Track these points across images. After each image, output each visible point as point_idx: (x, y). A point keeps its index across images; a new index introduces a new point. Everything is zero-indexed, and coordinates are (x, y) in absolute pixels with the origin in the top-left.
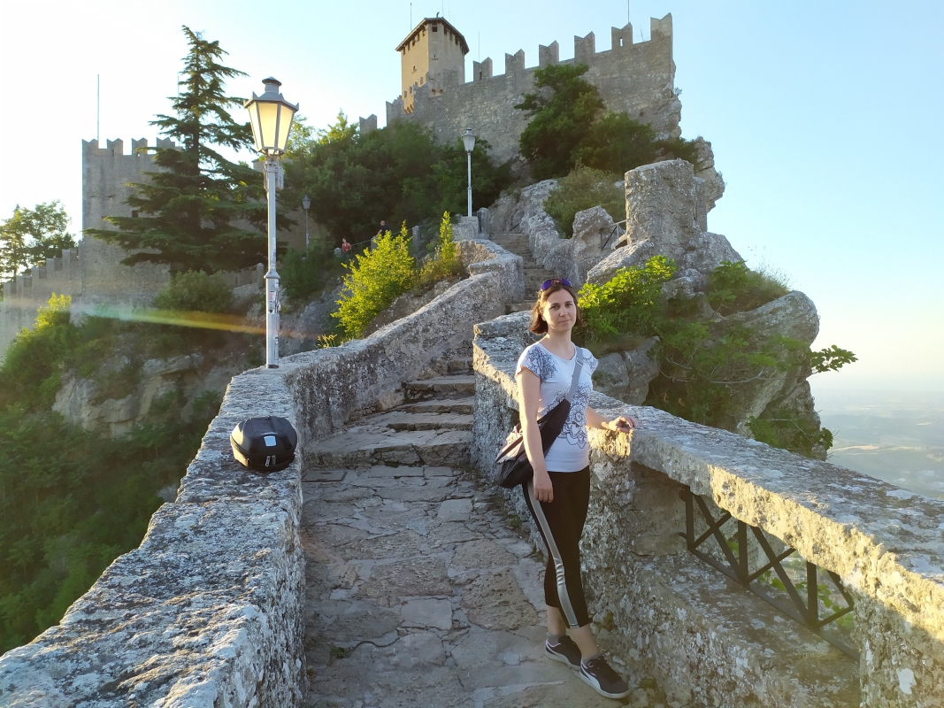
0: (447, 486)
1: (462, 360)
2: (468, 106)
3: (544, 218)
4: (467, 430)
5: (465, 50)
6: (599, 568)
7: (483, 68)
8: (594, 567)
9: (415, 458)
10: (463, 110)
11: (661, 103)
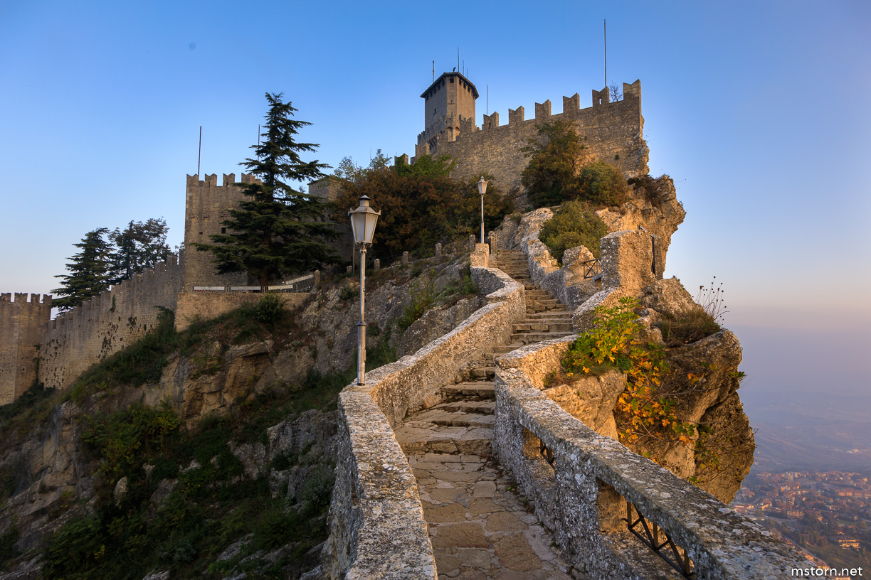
0: (478, 470)
1: (482, 369)
2: (480, 149)
3: (540, 246)
4: (489, 428)
5: (476, 95)
6: (578, 536)
7: (490, 120)
8: (575, 535)
9: (454, 448)
10: (475, 152)
11: (632, 149)
